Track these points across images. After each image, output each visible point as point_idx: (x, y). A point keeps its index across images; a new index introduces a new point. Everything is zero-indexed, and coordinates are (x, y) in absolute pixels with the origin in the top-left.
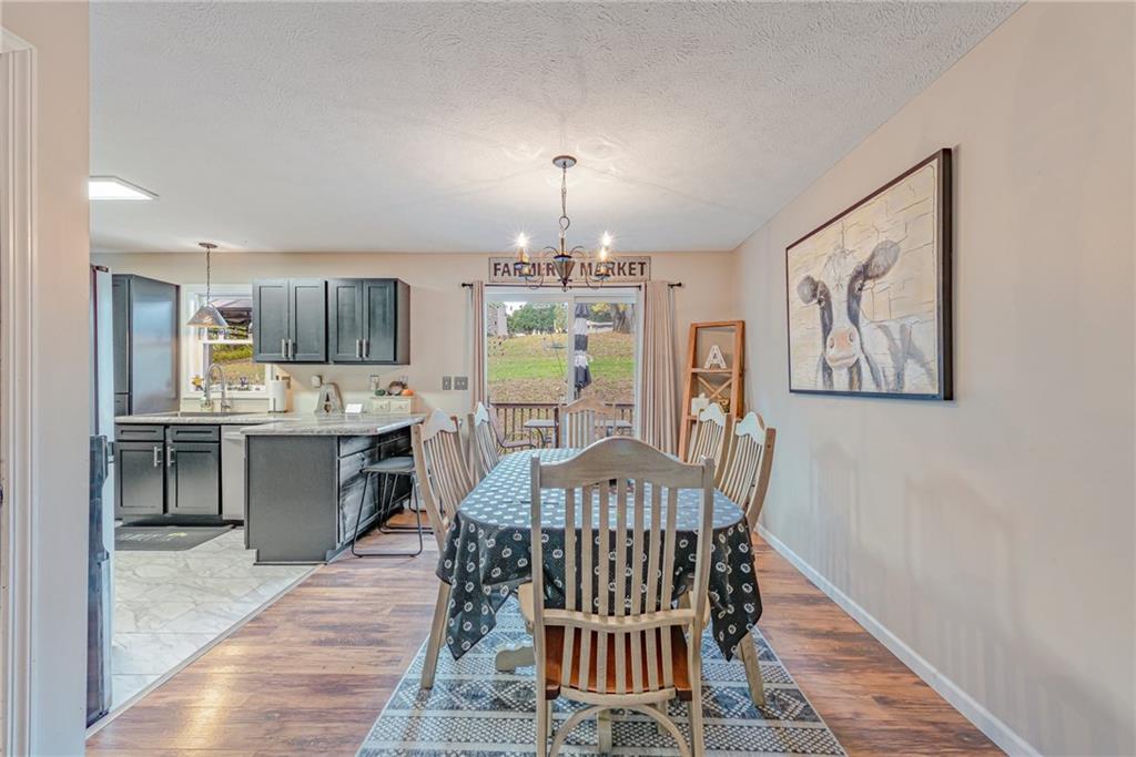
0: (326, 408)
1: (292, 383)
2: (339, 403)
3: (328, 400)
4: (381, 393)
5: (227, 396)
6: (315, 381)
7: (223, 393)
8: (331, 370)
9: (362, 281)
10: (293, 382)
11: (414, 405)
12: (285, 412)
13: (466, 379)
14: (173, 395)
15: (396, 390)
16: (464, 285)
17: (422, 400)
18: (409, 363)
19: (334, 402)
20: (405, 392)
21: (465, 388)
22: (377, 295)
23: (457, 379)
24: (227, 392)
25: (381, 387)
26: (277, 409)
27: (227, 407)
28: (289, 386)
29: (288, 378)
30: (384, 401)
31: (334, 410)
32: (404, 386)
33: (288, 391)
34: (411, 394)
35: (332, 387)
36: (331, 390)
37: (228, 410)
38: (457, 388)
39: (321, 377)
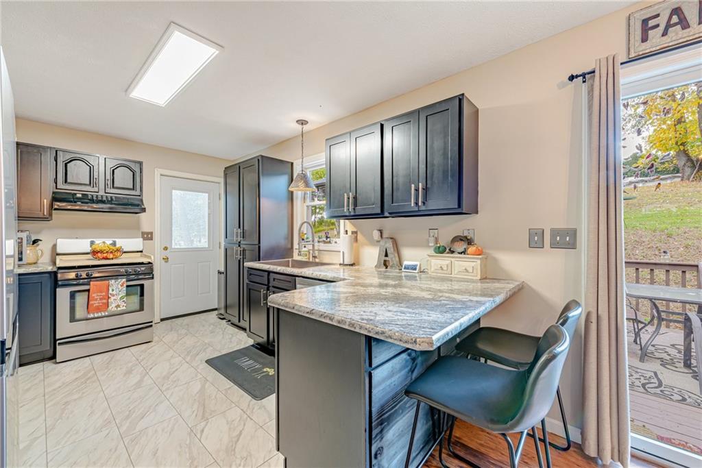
0: (386, 264)
1: (358, 237)
2: (397, 259)
3: (386, 255)
4: (441, 250)
5: (316, 248)
6: (376, 234)
7: (313, 245)
8: (390, 224)
9: (418, 111)
10: (360, 236)
11: (484, 267)
12: (352, 265)
13: (573, 233)
14: (289, 246)
15: (460, 247)
16: (572, 78)
17: (495, 260)
18: (477, 213)
19: (392, 258)
20: (471, 249)
21: (572, 245)
22: (436, 124)
23: (555, 233)
24: (316, 244)
25: (442, 243)
26: (346, 263)
27: (315, 257)
28: (356, 240)
29: (356, 233)
30: (444, 261)
31: (392, 267)
32: (470, 242)
33: (355, 244)
34: (479, 253)
35: (391, 240)
36: (389, 245)
37: (317, 260)
38: (554, 245)
39: (381, 232)
